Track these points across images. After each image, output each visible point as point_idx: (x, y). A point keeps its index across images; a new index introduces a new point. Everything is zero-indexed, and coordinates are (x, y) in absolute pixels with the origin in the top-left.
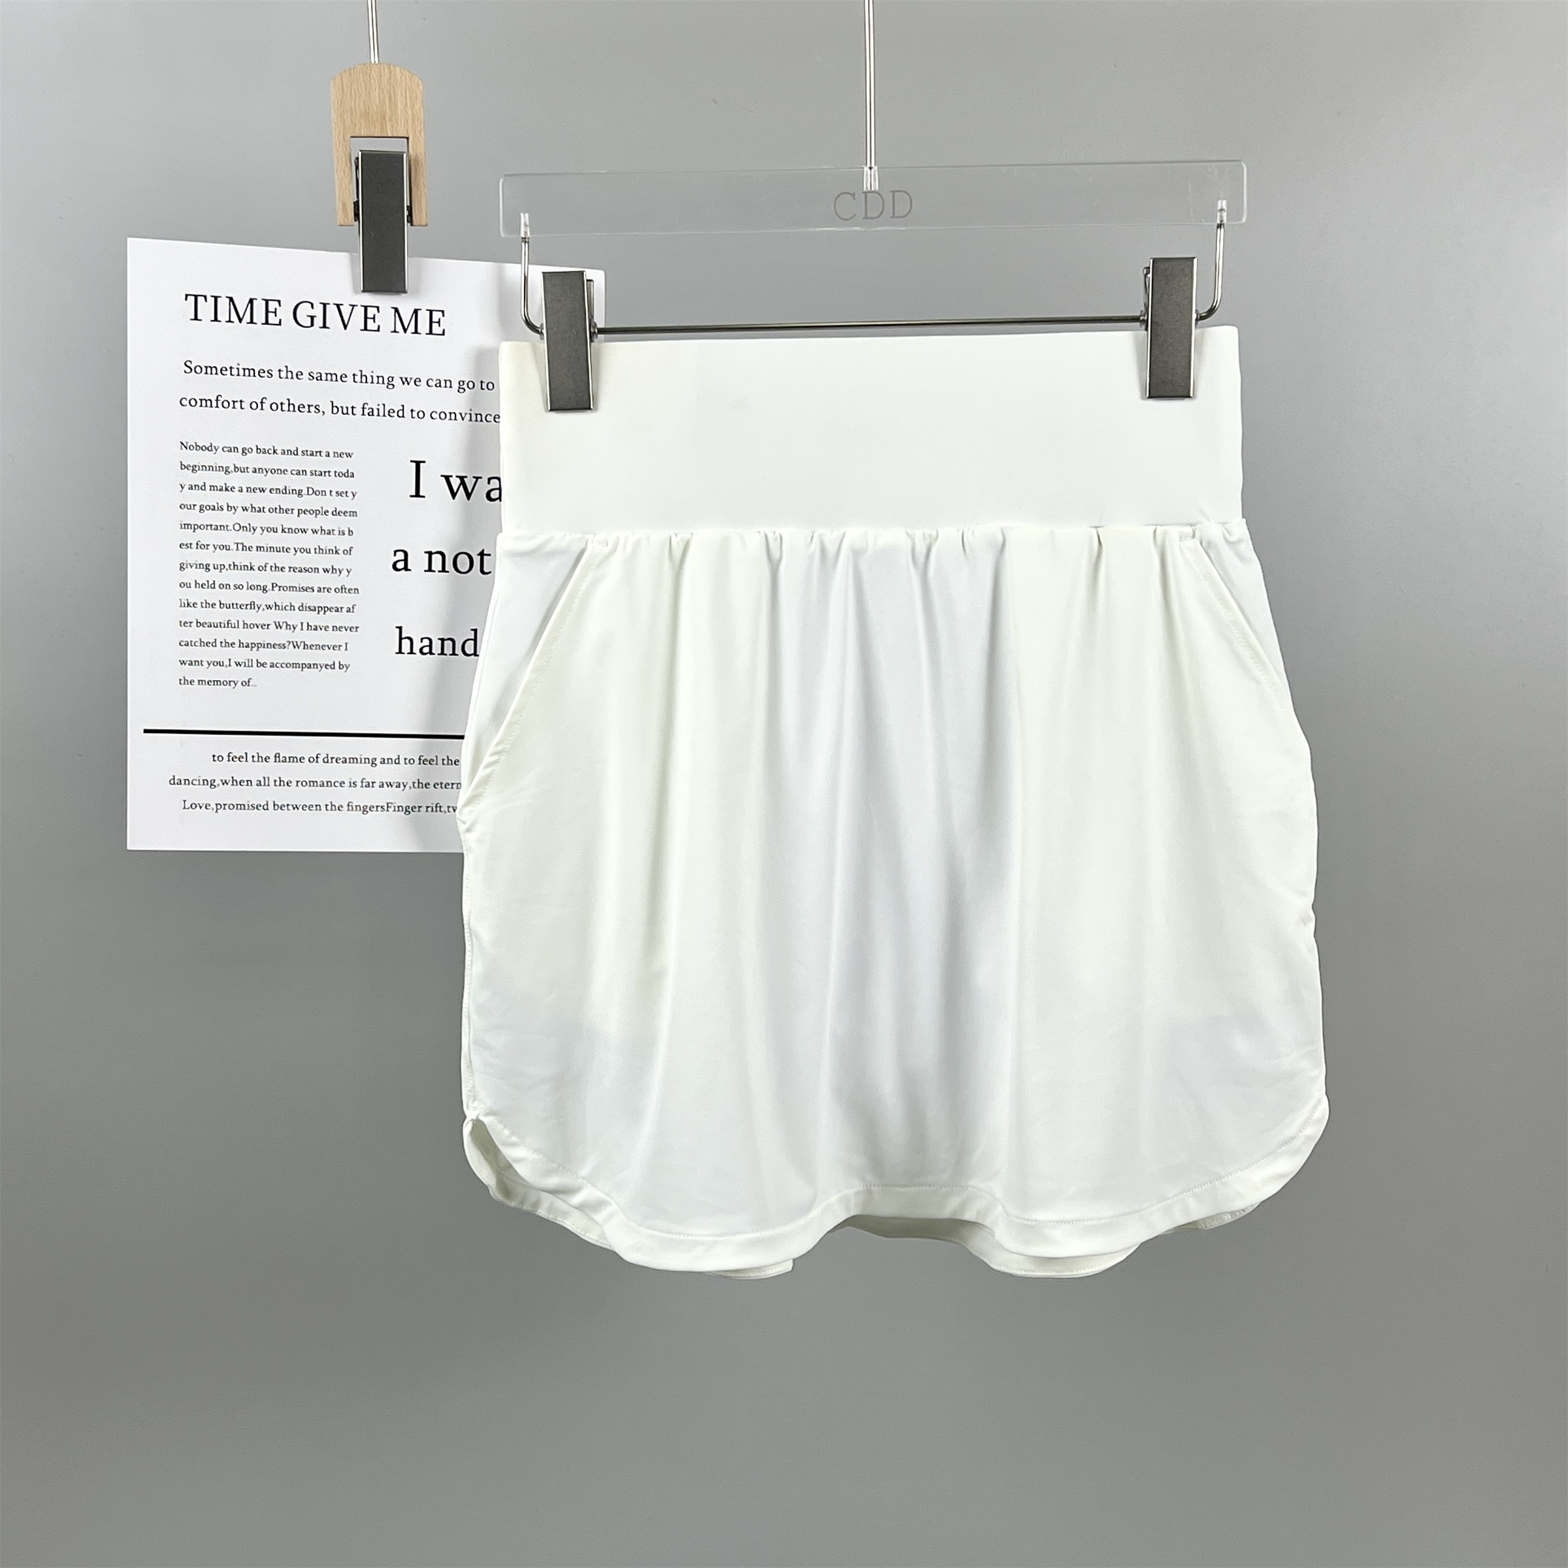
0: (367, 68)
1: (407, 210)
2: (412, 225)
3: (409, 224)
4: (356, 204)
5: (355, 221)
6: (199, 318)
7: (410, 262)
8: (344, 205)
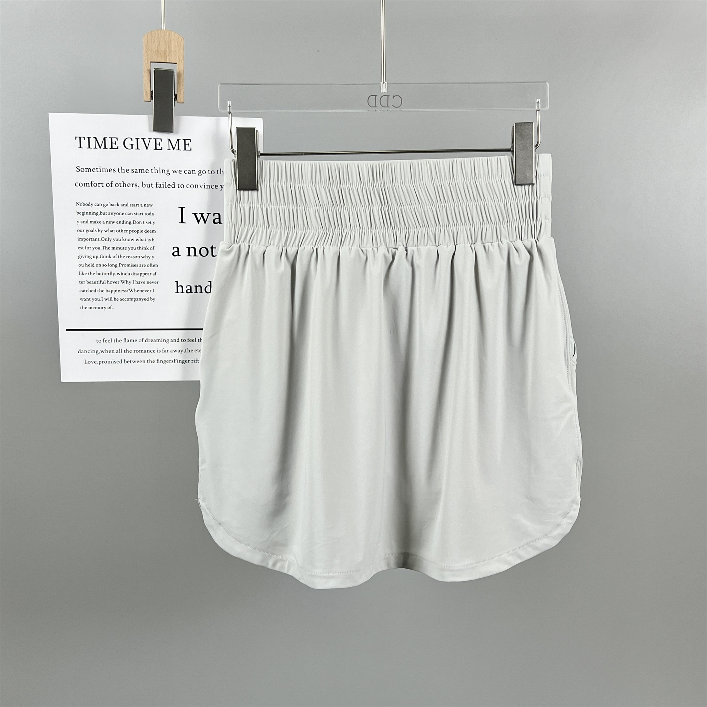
0: (160, 32)
1: (175, 95)
2: (176, 102)
4: (152, 92)
5: (151, 99)
6: (82, 147)
7: (175, 118)
8: (146, 92)
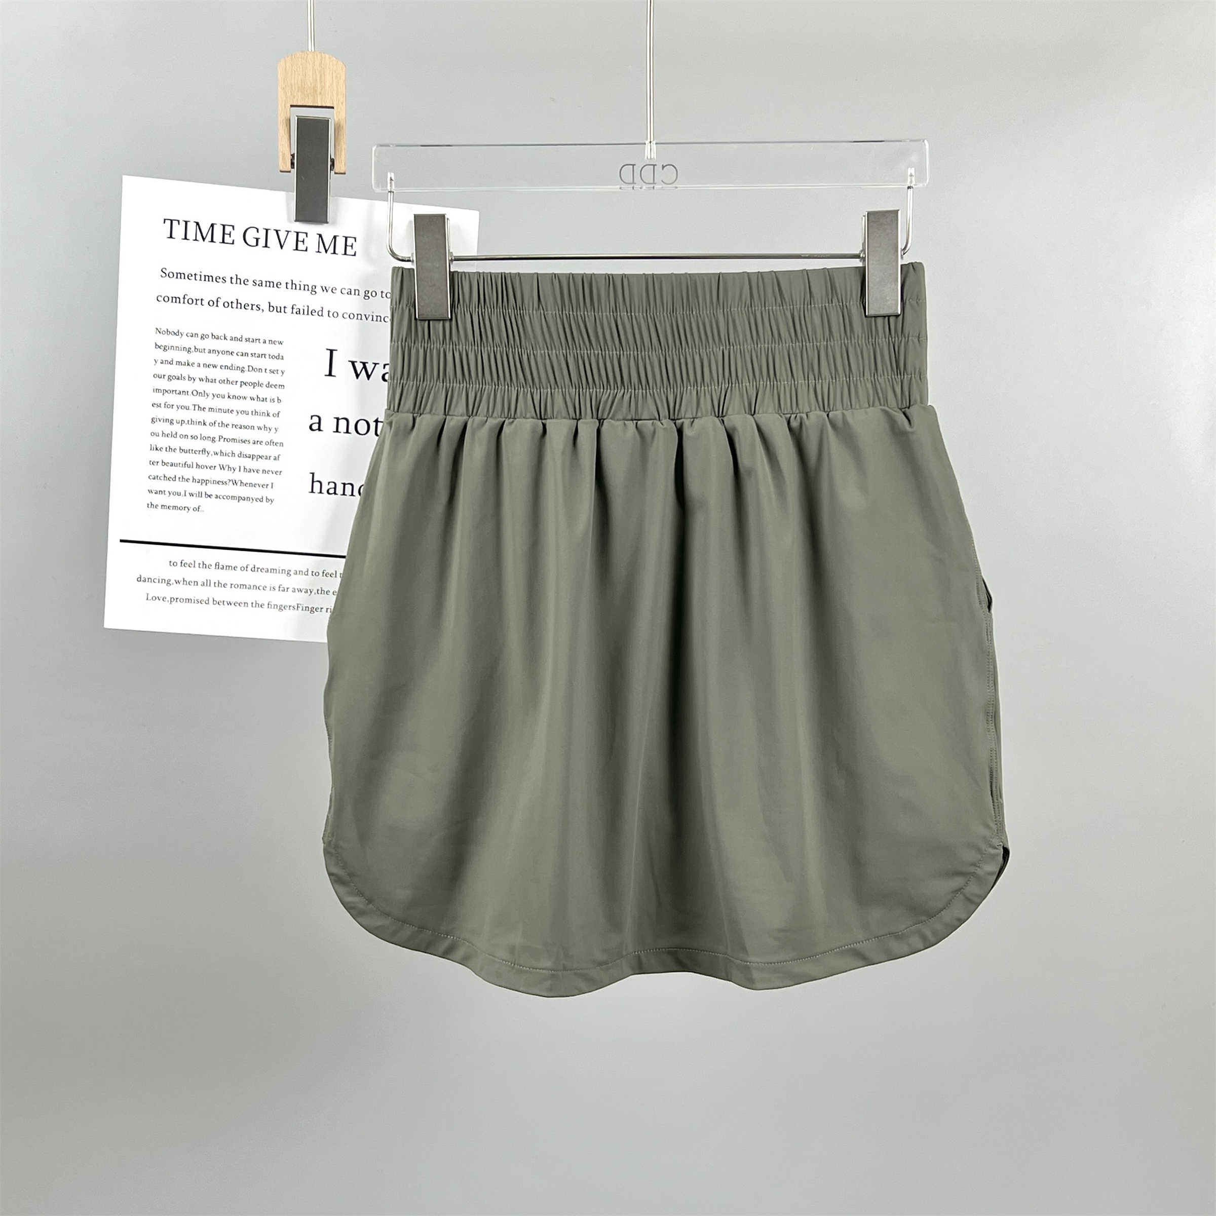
0: (305, 54)
1: (331, 161)
2: (334, 173)
3: (332, 172)
4: (293, 156)
5: (292, 168)
6: (173, 237)
7: (331, 201)
8: (284, 155)
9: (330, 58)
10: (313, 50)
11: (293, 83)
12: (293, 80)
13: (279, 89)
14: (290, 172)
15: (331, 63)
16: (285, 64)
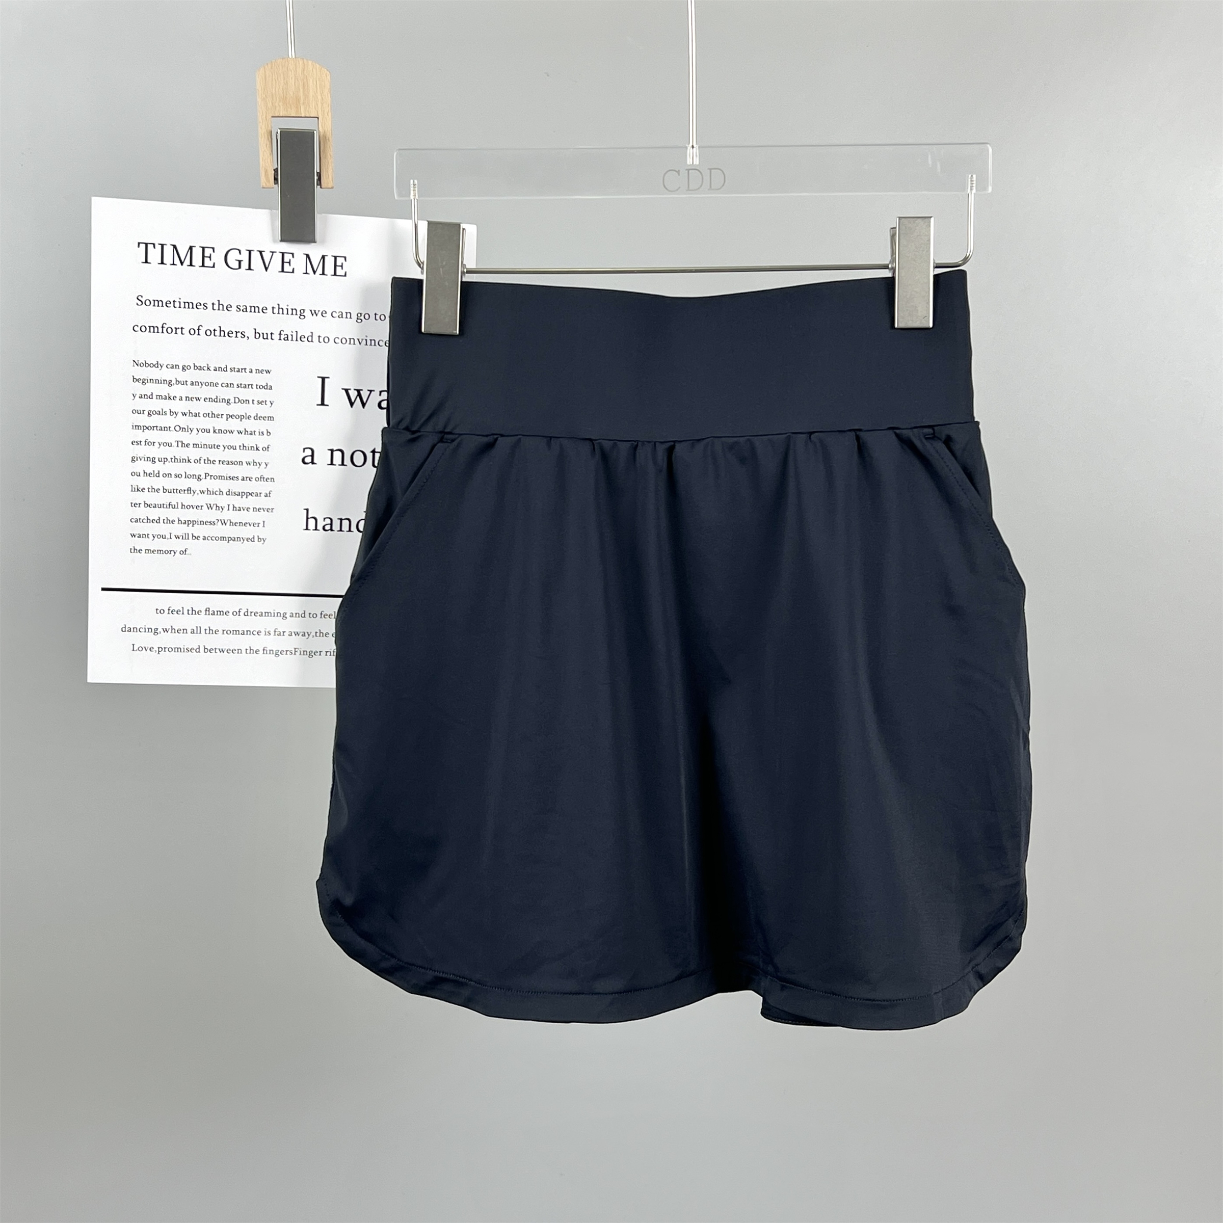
0: (285, 62)
1: (317, 175)
2: (321, 187)
3: (319, 187)
4: (276, 170)
5: (275, 184)
6: (149, 261)
7: (318, 218)
8: (266, 171)
9: (312, 64)
10: (294, 57)
11: (274, 92)
12: (274, 90)
13: (259, 100)
14: (273, 188)
15: (314, 70)
16: (265, 72)
